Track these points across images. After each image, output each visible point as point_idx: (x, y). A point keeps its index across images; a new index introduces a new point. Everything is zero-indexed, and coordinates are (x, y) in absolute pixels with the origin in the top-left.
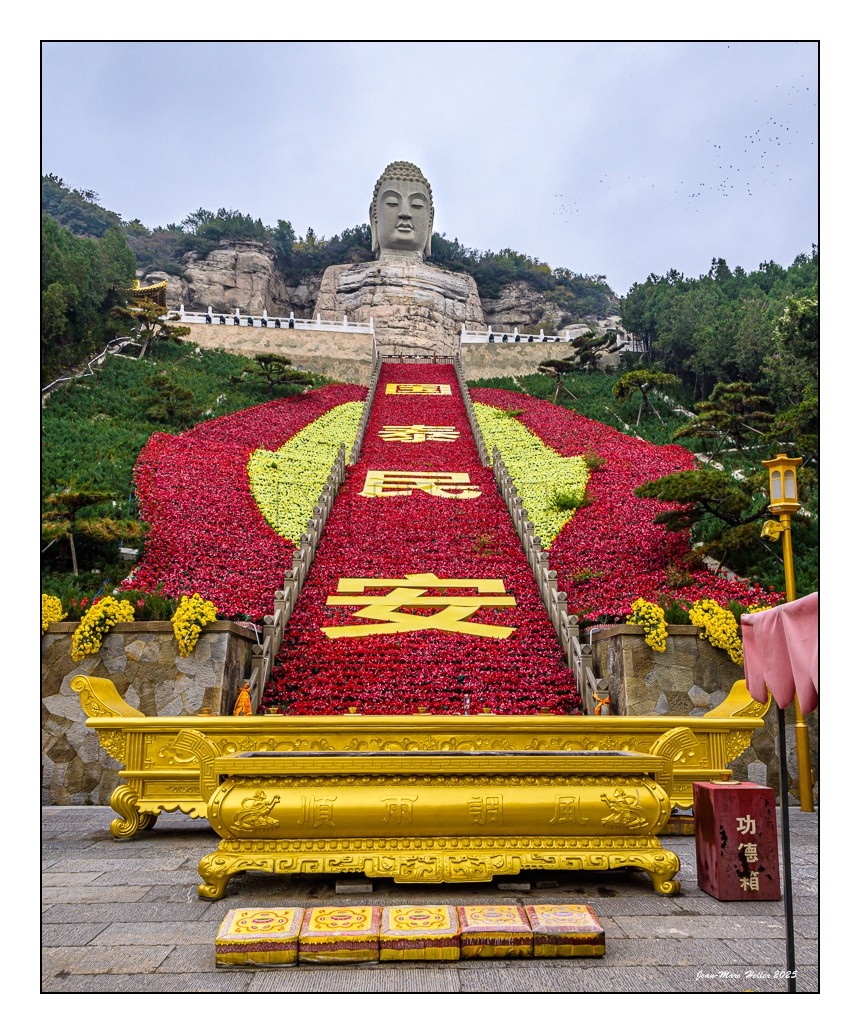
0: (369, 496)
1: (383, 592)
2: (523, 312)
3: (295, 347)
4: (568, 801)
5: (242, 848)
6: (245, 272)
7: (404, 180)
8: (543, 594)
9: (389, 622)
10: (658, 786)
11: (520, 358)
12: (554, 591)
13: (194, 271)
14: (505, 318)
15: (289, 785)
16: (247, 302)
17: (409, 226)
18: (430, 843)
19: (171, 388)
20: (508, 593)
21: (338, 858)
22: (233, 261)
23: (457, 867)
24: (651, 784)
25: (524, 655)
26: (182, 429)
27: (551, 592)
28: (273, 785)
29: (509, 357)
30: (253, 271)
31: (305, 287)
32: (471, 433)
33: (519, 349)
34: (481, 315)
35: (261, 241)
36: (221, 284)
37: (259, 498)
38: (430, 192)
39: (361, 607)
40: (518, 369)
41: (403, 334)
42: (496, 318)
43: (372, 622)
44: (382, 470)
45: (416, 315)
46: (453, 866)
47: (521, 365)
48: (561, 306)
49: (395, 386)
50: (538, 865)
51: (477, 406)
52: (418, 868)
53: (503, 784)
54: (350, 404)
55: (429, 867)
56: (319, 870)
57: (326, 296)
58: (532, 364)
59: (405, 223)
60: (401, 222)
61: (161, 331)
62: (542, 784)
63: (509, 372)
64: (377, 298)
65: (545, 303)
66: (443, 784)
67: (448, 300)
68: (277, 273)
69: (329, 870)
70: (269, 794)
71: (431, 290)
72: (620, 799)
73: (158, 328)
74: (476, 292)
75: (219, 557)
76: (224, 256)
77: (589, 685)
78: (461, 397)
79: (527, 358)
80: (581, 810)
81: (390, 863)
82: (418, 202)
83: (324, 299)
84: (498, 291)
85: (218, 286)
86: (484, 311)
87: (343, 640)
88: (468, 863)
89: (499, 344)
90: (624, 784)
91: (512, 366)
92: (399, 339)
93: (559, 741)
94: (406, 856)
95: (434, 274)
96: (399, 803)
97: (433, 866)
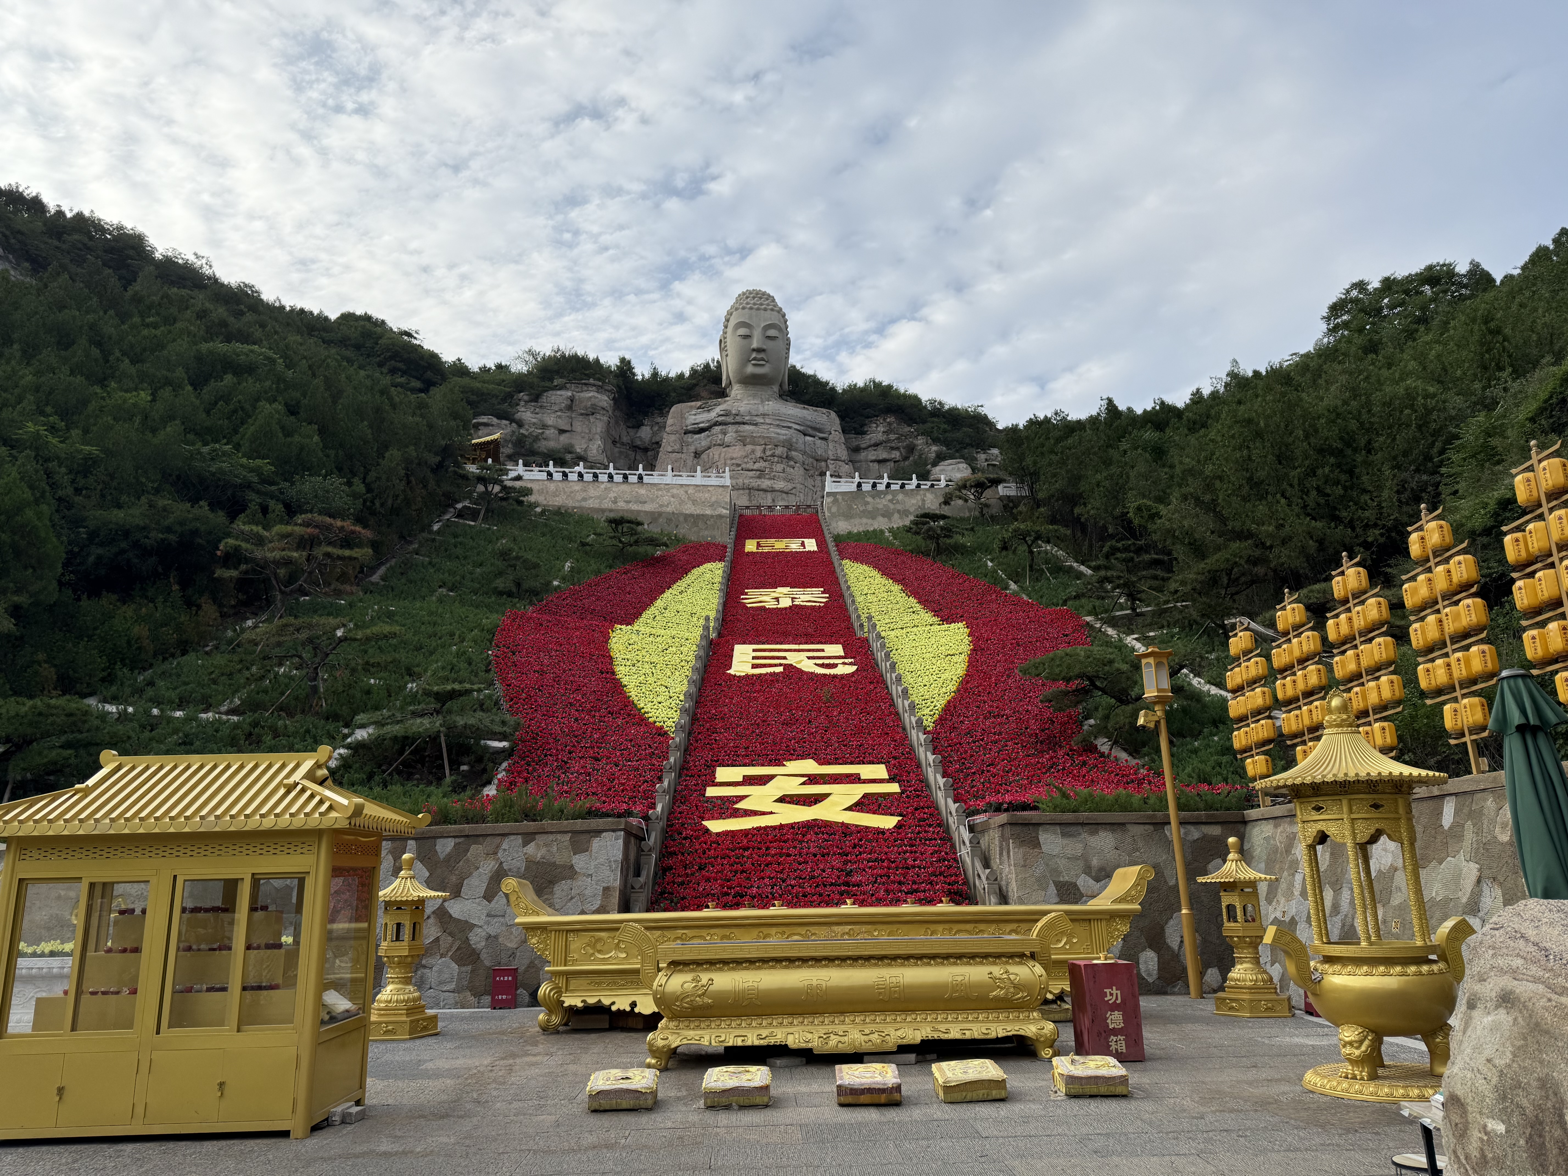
0: (738, 674)
1: (763, 780)
2: (892, 448)
3: (645, 502)
4: (959, 978)
5: (681, 1026)
6: (582, 414)
7: (758, 309)
8: (927, 779)
9: (771, 813)
10: (1037, 964)
11: (892, 506)
12: (939, 777)
13: (526, 414)
14: (872, 455)
15: (721, 969)
16: (584, 446)
17: (763, 359)
18: (842, 1018)
19: (517, 558)
20: (891, 780)
21: (765, 1032)
22: (569, 402)
23: (866, 1038)
24: (1031, 963)
25: (912, 845)
26: (531, 603)
27: (937, 780)
28: (706, 970)
29: (880, 506)
30: (591, 412)
31: (648, 428)
32: (842, 596)
33: (889, 497)
34: (845, 453)
35: (599, 380)
36: (555, 428)
37: (625, 681)
38: (786, 321)
39: (742, 798)
40: (890, 519)
41: (759, 477)
42: (863, 455)
43: (755, 813)
44: (750, 643)
45: (773, 455)
46: (863, 1038)
47: (893, 514)
48: (936, 441)
49: (754, 542)
50: (936, 1036)
51: (846, 562)
52: (833, 1041)
53: (903, 965)
54: (708, 566)
55: (842, 1039)
56: (749, 1043)
57: (673, 438)
58: (905, 513)
59: (760, 356)
60: (754, 355)
61: (500, 492)
62: (937, 964)
63: (880, 524)
64: (728, 438)
65: (916, 437)
66: (851, 966)
67: (808, 438)
68: (618, 413)
69: (757, 1043)
70: (705, 977)
71: (790, 428)
72: (1005, 976)
73: (497, 488)
74: (839, 428)
75: (592, 748)
76: (559, 397)
77: (979, 876)
78: (828, 553)
79: (899, 507)
80: (971, 986)
81: (810, 1036)
82: (772, 332)
83: (669, 441)
84: (862, 425)
85: (552, 431)
86: (848, 448)
87: (726, 833)
88: (876, 1036)
89: (868, 492)
90: (1007, 963)
91: (883, 516)
92: (755, 483)
93: (950, 930)
94: (822, 1030)
95: (794, 411)
96: (815, 983)
97: (846, 1038)
